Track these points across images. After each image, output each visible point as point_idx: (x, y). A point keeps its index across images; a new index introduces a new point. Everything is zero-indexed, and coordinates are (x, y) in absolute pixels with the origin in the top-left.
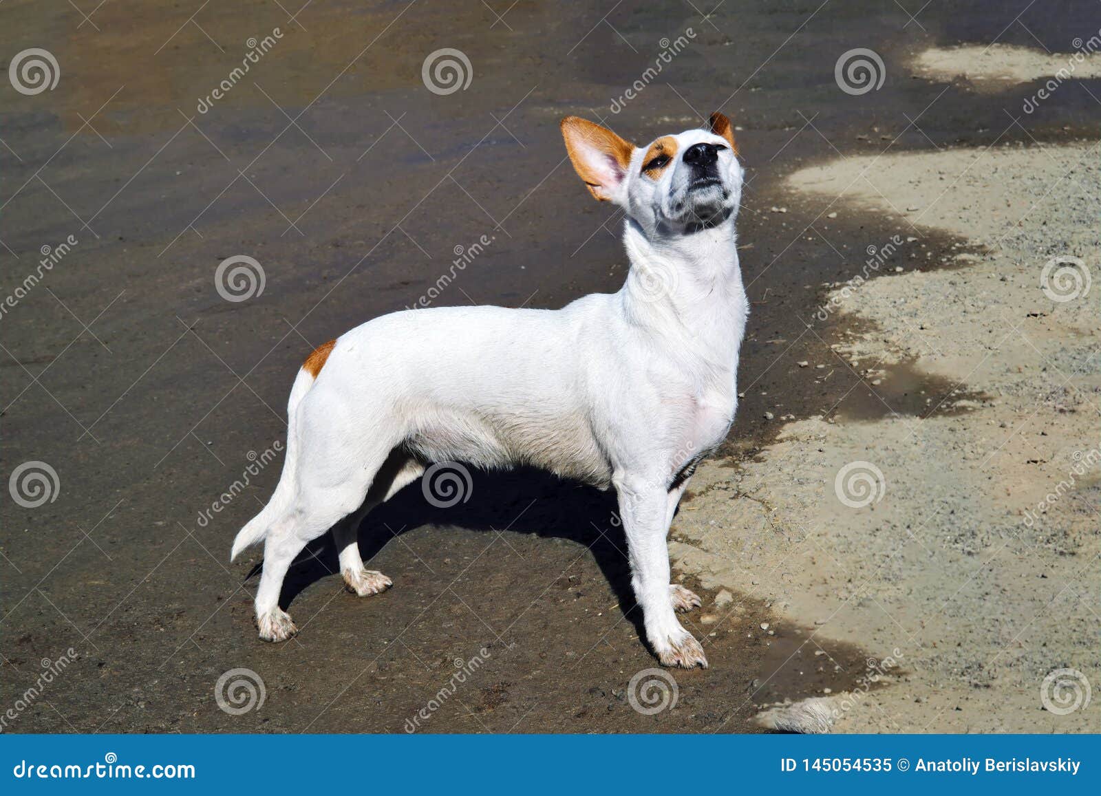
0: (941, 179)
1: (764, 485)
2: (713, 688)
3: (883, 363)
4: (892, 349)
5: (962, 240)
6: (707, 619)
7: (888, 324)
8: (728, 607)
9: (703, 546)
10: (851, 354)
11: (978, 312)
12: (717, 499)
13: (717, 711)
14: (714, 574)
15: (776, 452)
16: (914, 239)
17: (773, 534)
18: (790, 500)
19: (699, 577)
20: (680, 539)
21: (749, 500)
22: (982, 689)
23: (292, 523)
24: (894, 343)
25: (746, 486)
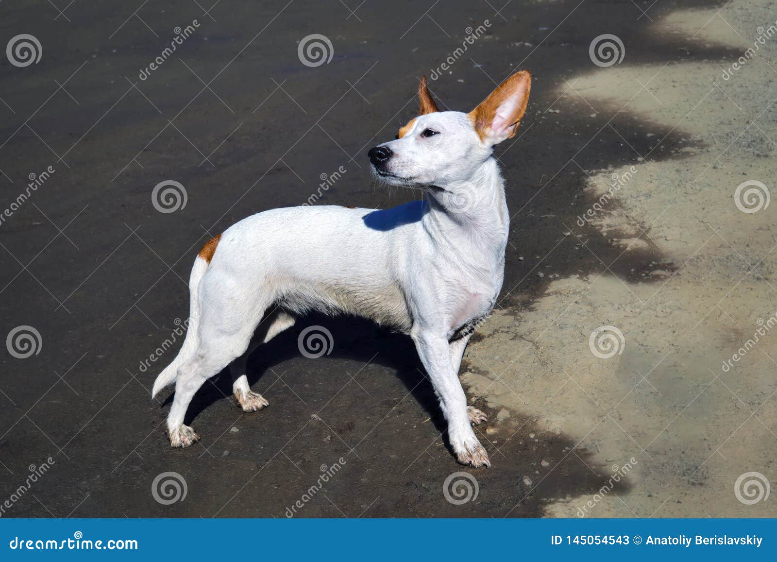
0: (674, 86)
1: (535, 329)
2: (494, 482)
3: (624, 233)
4: (631, 223)
5: (687, 136)
6: (491, 431)
7: (630, 202)
8: (506, 421)
9: (490, 376)
10: (601, 226)
11: (695, 194)
12: (500, 340)
13: (496, 499)
14: (497, 397)
15: (546, 303)
16: (652, 135)
17: (540, 366)
18: (553, 341)
19: (486, 399)
20: (473, 370)
21: (524, 341)
22: (697, 486)
23: (196, 365)
24: (633, 218)
25: (522, 329)
